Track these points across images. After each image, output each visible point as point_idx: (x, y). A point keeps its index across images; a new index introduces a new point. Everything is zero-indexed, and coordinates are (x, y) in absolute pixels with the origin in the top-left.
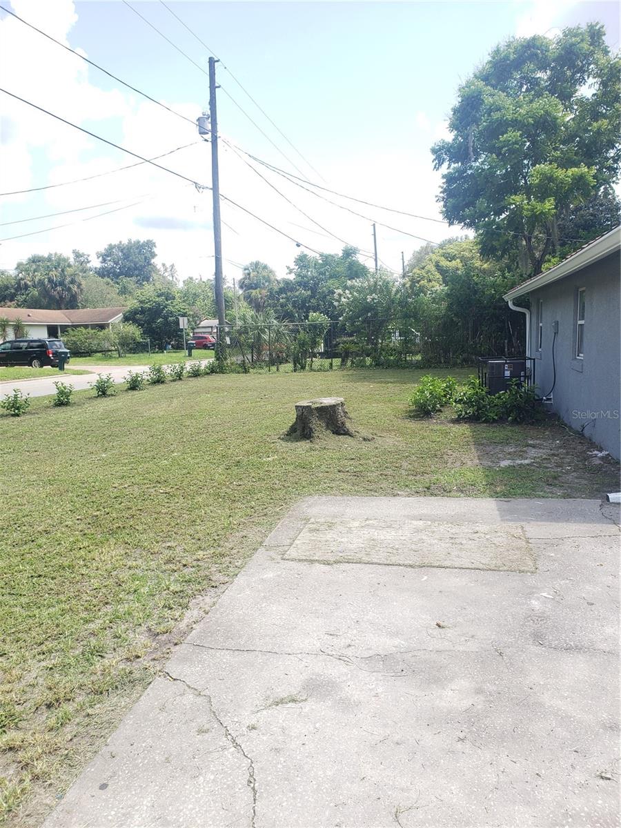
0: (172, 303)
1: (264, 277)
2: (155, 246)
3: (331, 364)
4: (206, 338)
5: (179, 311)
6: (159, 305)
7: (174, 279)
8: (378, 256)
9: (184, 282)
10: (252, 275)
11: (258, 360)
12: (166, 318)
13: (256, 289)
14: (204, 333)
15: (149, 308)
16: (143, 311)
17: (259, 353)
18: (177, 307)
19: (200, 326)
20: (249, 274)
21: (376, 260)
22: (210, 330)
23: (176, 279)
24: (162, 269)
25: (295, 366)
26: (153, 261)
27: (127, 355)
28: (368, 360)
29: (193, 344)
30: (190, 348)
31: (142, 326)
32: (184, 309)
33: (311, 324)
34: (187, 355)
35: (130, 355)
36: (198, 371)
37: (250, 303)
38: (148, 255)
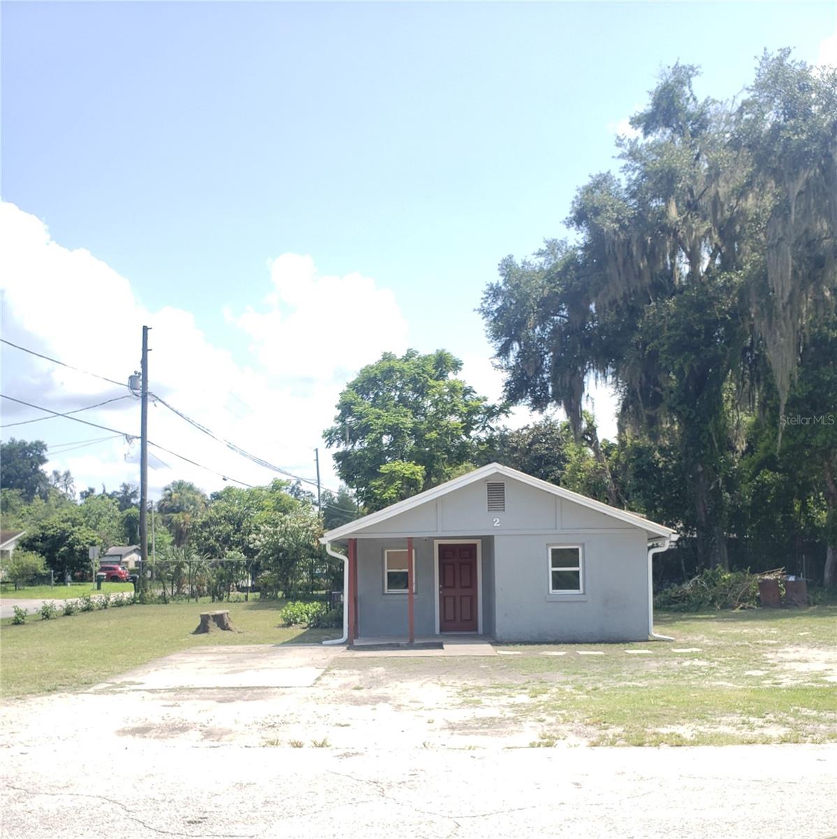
0: (79, 530)
1: (188, 500)
2: (46, 449)
3: (247, 597)
4: (115, 569)
5: (87, 539)
6: (64, 531)
7: (69, 492)
8: (321, 482)
9: (82, 494)
10: (173, 497)
11: (178, 592)
12: (71, 546)
13: (178, 512)
14: (111, 562)
15: (53, 536)
16: (44, 538)
17: (179, 586)
18: (84, 534)
19: (107, 554)
20: (170, 495)
21: (319, 487)
22: (118, 559)
23: (71, 491)
24: (53, 478)
25: (213, 598)
26: (40, 468)
27: (26, 588)
28: (280, 594)
29: (103, 576)
30: (99, 581)
31: (43, 554)
32: (93, 537)
33: (229, 561)
34: (96, 588)
35: (29, 588)
36: (120, 601)
37: (170, 529)
38: (35, 460)
